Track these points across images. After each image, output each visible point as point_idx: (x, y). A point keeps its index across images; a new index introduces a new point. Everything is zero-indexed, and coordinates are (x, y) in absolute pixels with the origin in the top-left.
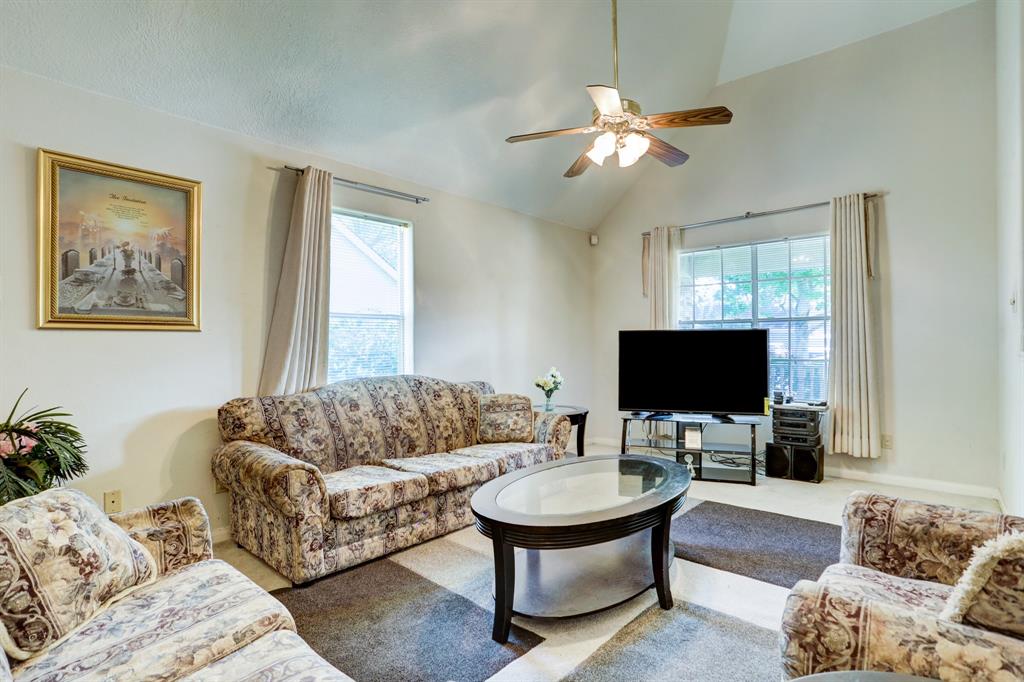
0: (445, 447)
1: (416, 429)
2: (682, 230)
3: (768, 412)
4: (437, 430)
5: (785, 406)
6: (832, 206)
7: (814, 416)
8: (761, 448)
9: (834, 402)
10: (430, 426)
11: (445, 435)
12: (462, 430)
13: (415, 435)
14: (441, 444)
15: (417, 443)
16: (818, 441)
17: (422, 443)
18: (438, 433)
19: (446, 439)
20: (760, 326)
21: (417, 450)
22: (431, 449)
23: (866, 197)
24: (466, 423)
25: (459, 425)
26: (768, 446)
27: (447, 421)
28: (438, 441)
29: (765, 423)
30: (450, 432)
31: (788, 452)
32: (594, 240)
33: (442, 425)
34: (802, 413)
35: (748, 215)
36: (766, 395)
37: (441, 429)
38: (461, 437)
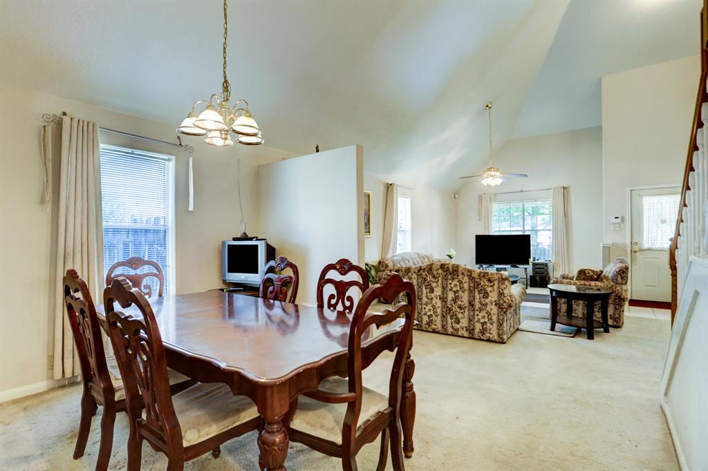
2: (495, 195)
3: (531, 264)
5: (536, 262)
6: (552, 191)
7: (546, 265)
8: (529, 278)
9: (553, 260)
16: (548, 274)
20: (527, 233)
23: (564, 188)
26: (531, 276)
29: (530, 267)
31: (537, 278)
32: (456, 196)
34: (543, 264)
35: (522, 191)
36: (530, 257)
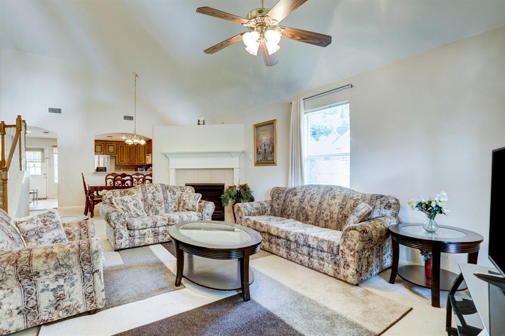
0: (324, 225)
1: (311, 211)
4: (321, 215)
10: (319, 211)
11: (325, 219)
12: (336, 220)
13: (310, 213)
14: (322, 223)
15: (310, 218)
17: (312, 218)
18: (321, 217)
19: (325, 221)
21: (309, 221)
22: (316, 223)
24: (340, 216)
25: (335, 216)
27: (329, 212)
28: (320, 220)
30: (328, 218)
33: (325, 213)
37: (324, 215)
38: (335, 223)
